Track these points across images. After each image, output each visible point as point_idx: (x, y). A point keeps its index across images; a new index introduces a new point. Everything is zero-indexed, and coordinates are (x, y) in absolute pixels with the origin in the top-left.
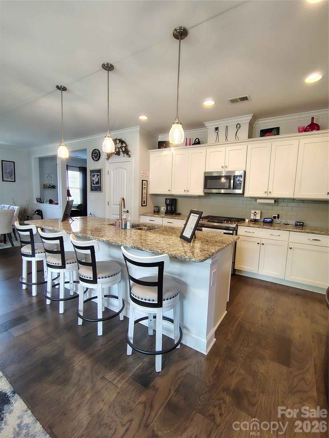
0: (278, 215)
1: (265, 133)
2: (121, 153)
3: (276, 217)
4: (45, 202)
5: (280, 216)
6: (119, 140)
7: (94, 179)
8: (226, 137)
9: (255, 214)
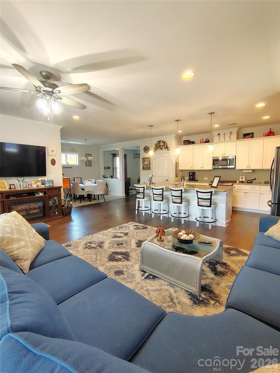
0: (255, 178)
1: (246, 136)
2: (163, 148)
3: (254, 179)
4: (108, 177)
5: (256, 179)
6: (162, 141)
7: (145, 163)
8: (224, 139)
9: (242, 178)
